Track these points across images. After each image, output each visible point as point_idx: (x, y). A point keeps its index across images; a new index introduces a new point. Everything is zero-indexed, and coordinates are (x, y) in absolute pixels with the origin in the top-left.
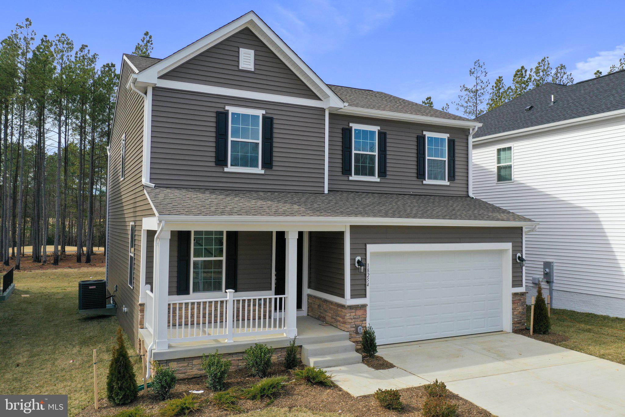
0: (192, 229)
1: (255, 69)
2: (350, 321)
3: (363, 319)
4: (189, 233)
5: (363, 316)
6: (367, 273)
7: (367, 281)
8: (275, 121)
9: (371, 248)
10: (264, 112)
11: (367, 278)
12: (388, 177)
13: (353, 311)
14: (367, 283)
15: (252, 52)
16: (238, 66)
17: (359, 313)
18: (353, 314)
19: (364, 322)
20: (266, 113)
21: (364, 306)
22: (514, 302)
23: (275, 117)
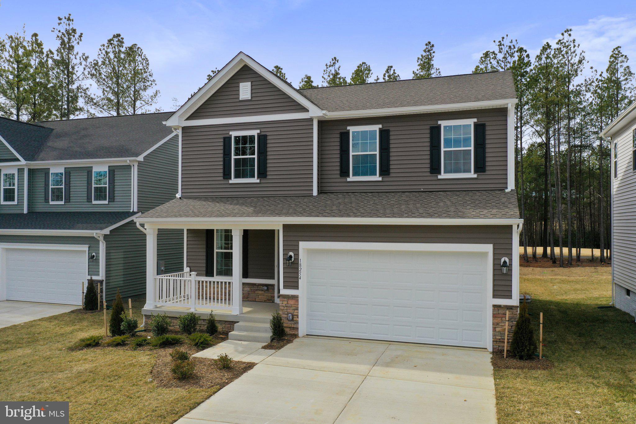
0: (215, 228)
1: (252, 97)
2: (282, 308)
3: (295, 308)
4: (212, 231)
5: (295, 305)
6: (299, 267)
7: (299, 274)
8: (269, 138)
9: (303, 245)
10: (258, 131)
11: (299, 272)
12: (392, 175)
13: (285, 300)
14: (299, 277)
15: (249, 84)
16: (239, 98)
17: (291, 302)
18: (285, 303)
19: (296, 311)
20: (261, 132)
21: (295, 298)
22: (494, 316)
23: (268, 134)
